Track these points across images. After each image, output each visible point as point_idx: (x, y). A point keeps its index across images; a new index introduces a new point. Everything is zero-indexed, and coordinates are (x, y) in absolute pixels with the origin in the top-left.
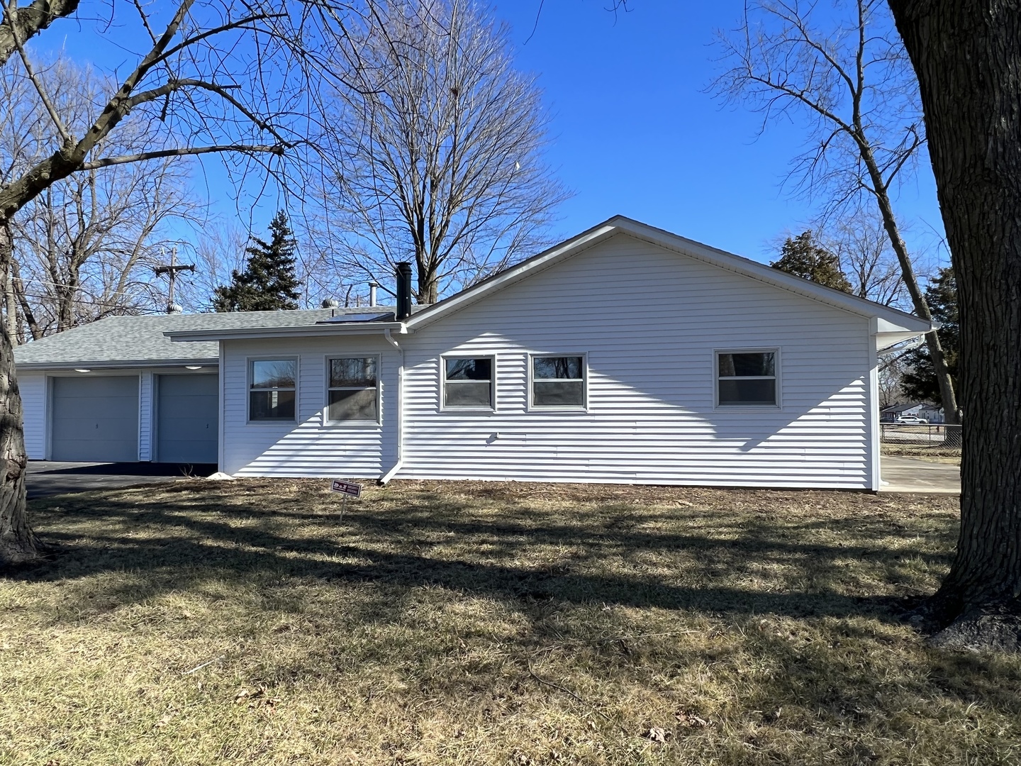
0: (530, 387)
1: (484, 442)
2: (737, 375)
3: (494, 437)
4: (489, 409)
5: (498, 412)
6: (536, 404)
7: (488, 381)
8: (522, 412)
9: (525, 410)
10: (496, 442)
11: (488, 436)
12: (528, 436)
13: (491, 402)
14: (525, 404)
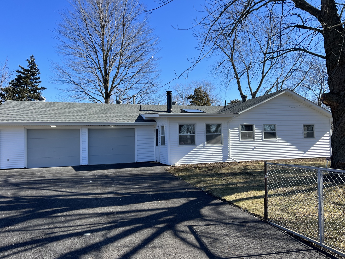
0: (263, 133)
1: (252, 150)
2: (307, 130)
3: (255, 148)
4: (253, 140)
5: (256, 141)
6: (265, 138)
7: (252, 132)
8: (261, 141)
9: (262, 140)
10: (255, 149)
11: (253, 148)
12: (263, 147)
13: (253, 138)
14: (262, 138)
